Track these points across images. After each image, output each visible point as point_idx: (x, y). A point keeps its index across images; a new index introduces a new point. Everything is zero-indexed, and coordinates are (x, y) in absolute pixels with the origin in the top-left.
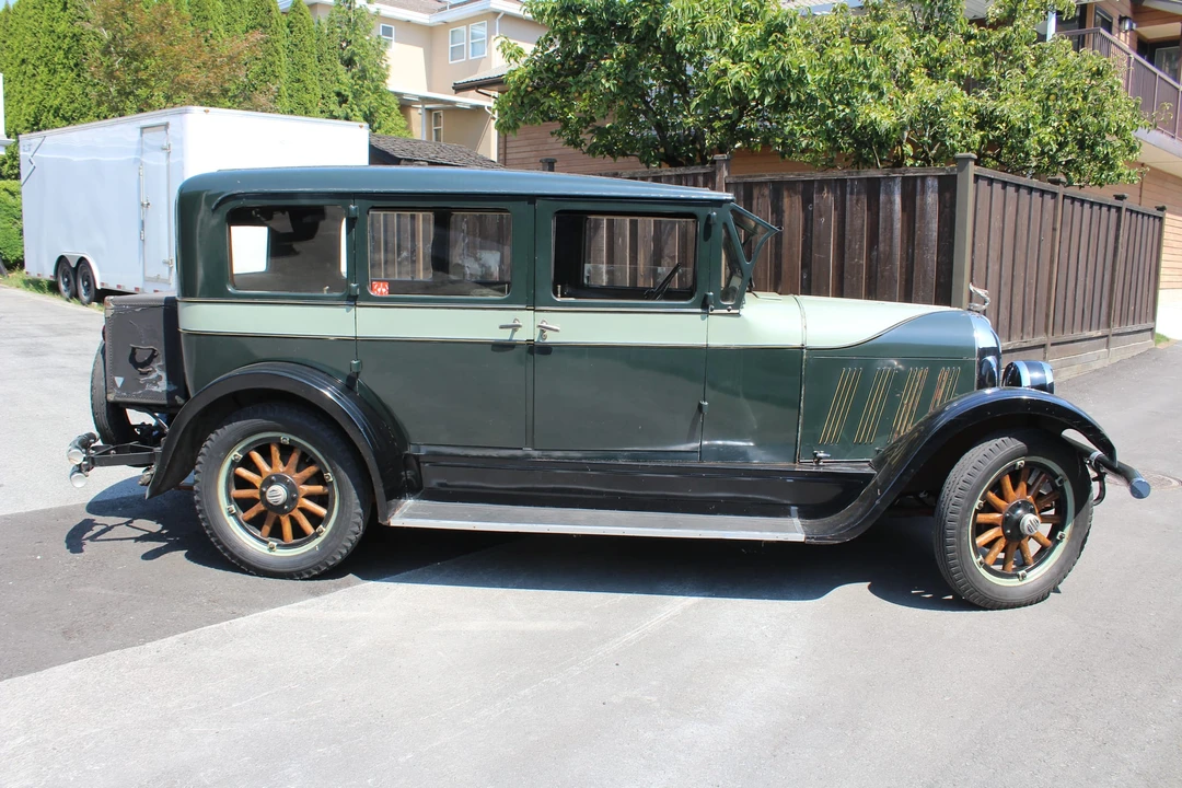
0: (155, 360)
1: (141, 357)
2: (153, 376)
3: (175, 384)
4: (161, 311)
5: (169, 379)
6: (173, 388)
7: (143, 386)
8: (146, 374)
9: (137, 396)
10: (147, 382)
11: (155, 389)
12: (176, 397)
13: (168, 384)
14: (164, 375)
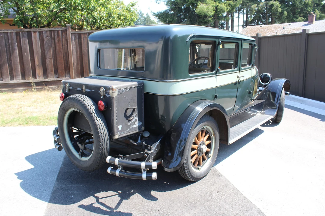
0: (134, 113)
1: (129, 113)
2: (133, 120)
3: (141, 122)
4: (136, 89)
5: (139, 120)
6: (141, 123)
7: (130, 126)
8: (131, 120)
9: (127, 132)
10: (131, 124)
11: (134, 126)
12: (142, 127)
13: (139, 122)
14: (137, 119)
